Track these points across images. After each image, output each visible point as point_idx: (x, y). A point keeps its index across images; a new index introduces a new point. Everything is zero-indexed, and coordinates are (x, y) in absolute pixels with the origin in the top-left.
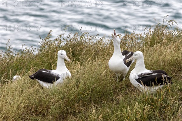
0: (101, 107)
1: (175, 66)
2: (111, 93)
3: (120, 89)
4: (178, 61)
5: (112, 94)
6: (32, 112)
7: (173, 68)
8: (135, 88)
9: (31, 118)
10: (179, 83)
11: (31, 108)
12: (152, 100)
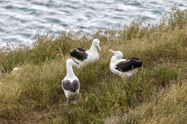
0: (88, 91)
1: (149, 56)
2: (95, 79)
3: (103, 76)
4: (151, 52)
5: (96, 81)
6: (30, 97)
7: (148, 57)
8: (116, 75)
9: (29, 102)
10: (153, 70)
11: (29, 94)
12: (130, 85)
